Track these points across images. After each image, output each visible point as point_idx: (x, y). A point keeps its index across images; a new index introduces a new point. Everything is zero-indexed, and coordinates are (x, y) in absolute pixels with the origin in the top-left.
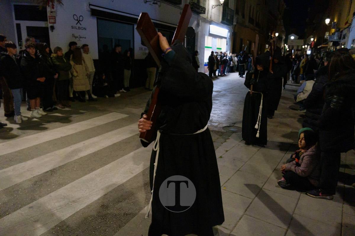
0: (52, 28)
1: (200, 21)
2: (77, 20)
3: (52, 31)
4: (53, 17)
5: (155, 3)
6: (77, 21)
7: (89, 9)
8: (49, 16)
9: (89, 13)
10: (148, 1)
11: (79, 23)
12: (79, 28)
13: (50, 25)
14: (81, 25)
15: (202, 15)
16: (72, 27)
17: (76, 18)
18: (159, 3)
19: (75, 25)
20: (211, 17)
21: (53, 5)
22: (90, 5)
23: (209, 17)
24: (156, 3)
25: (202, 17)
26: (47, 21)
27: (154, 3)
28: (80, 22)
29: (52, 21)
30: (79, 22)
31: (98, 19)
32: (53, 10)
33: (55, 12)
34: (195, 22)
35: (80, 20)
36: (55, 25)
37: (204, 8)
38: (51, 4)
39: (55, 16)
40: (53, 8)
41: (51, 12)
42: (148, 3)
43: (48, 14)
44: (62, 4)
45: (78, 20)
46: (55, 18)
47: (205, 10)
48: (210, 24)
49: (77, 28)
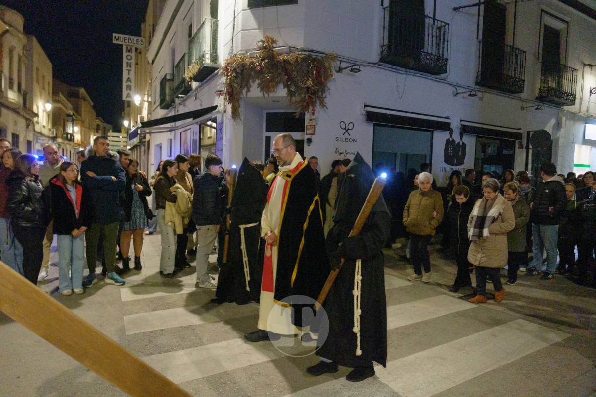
0: (310, 141)
1: (564, 118)
2: (345, 129)
3: (309, 146)
4: (312, 126)
5: (473, 95)
6: (345, 131)
7: (364, 112)
8: (307, 126)
9: (363, 118)
10: (459, 93)
11: (347, 133)
12: (347, 140)
13: (306, 137)
14: (349, 135)
15: (566, 108)
16: (337, 139)
17: (343, 125)
18: (480, 94)
19: (341, 136)
20: (587, 110)
21: (314, 110)
22: (365, 106)
23: (584, 109)
24: (475, 95)
25: (567, 111)
26: (304, 132)
27: (470, 95)
28: (348, 131)
29: (311, 131)
30: (346, 131)
31: (375, 125)
32: (313, 117)
33: (315, 119)
34: (553, 121)
35: (348, 129)
36: (313, 137)
37: (572, 95)
38: (311, 108)
39: (315, 125)
40: (314, 114)
41: (311, 120)
42: (459, 95)
43: (307, 123)
44: (326, 107)
45: (347, 128)
46: (315, 128)
47: (575, 98)
48: (586, 123)
49: (344, 140)
